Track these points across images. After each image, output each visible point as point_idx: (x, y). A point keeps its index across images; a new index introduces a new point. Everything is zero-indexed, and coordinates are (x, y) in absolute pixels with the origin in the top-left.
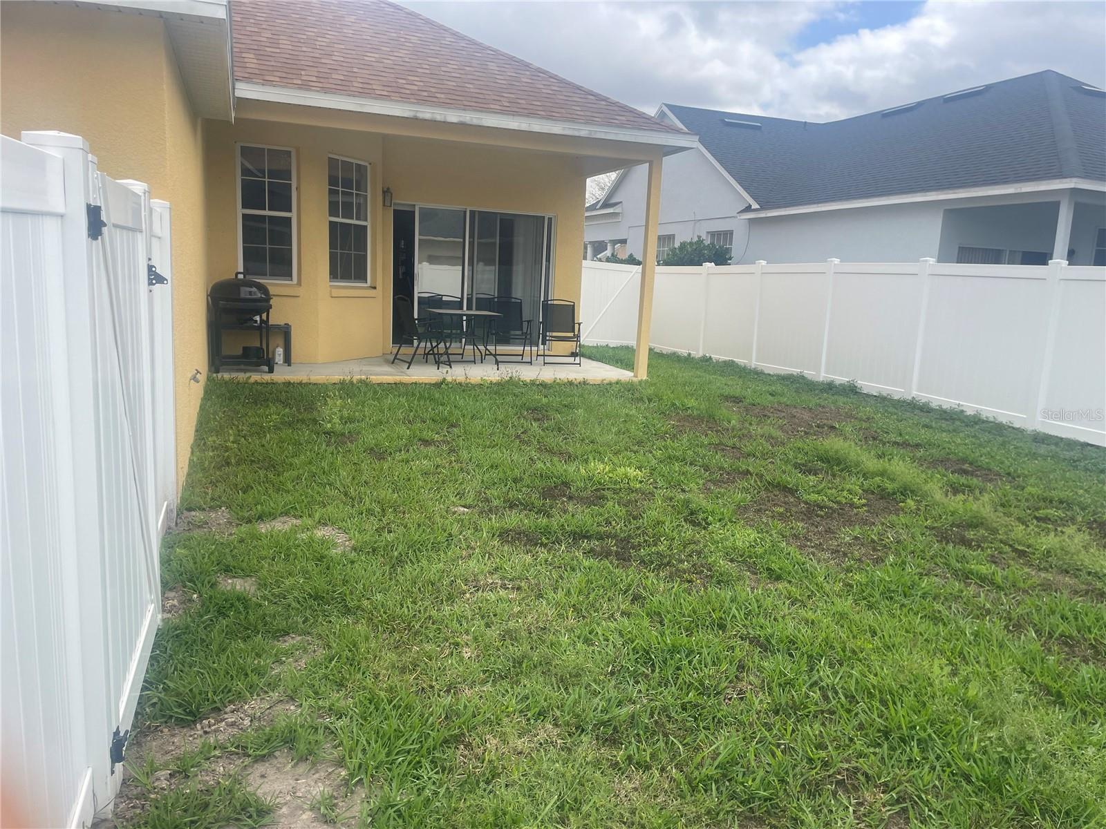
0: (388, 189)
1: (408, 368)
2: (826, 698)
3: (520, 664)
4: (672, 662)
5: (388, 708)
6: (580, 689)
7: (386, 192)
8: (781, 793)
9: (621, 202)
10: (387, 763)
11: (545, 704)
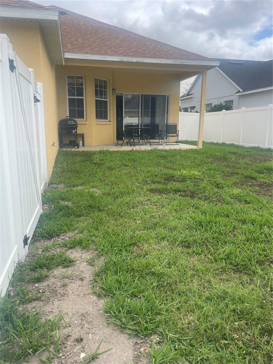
0: (114, 88)
1: (121, 147)
2: (266, 237)
3: (156, 225)
4: (209, 225)
5: (112, 235)
6: (176, 232)
7: (113, 89)
8: (249, 264)
9: (193, 94)
10: (111, 249)
11: (164, 236)
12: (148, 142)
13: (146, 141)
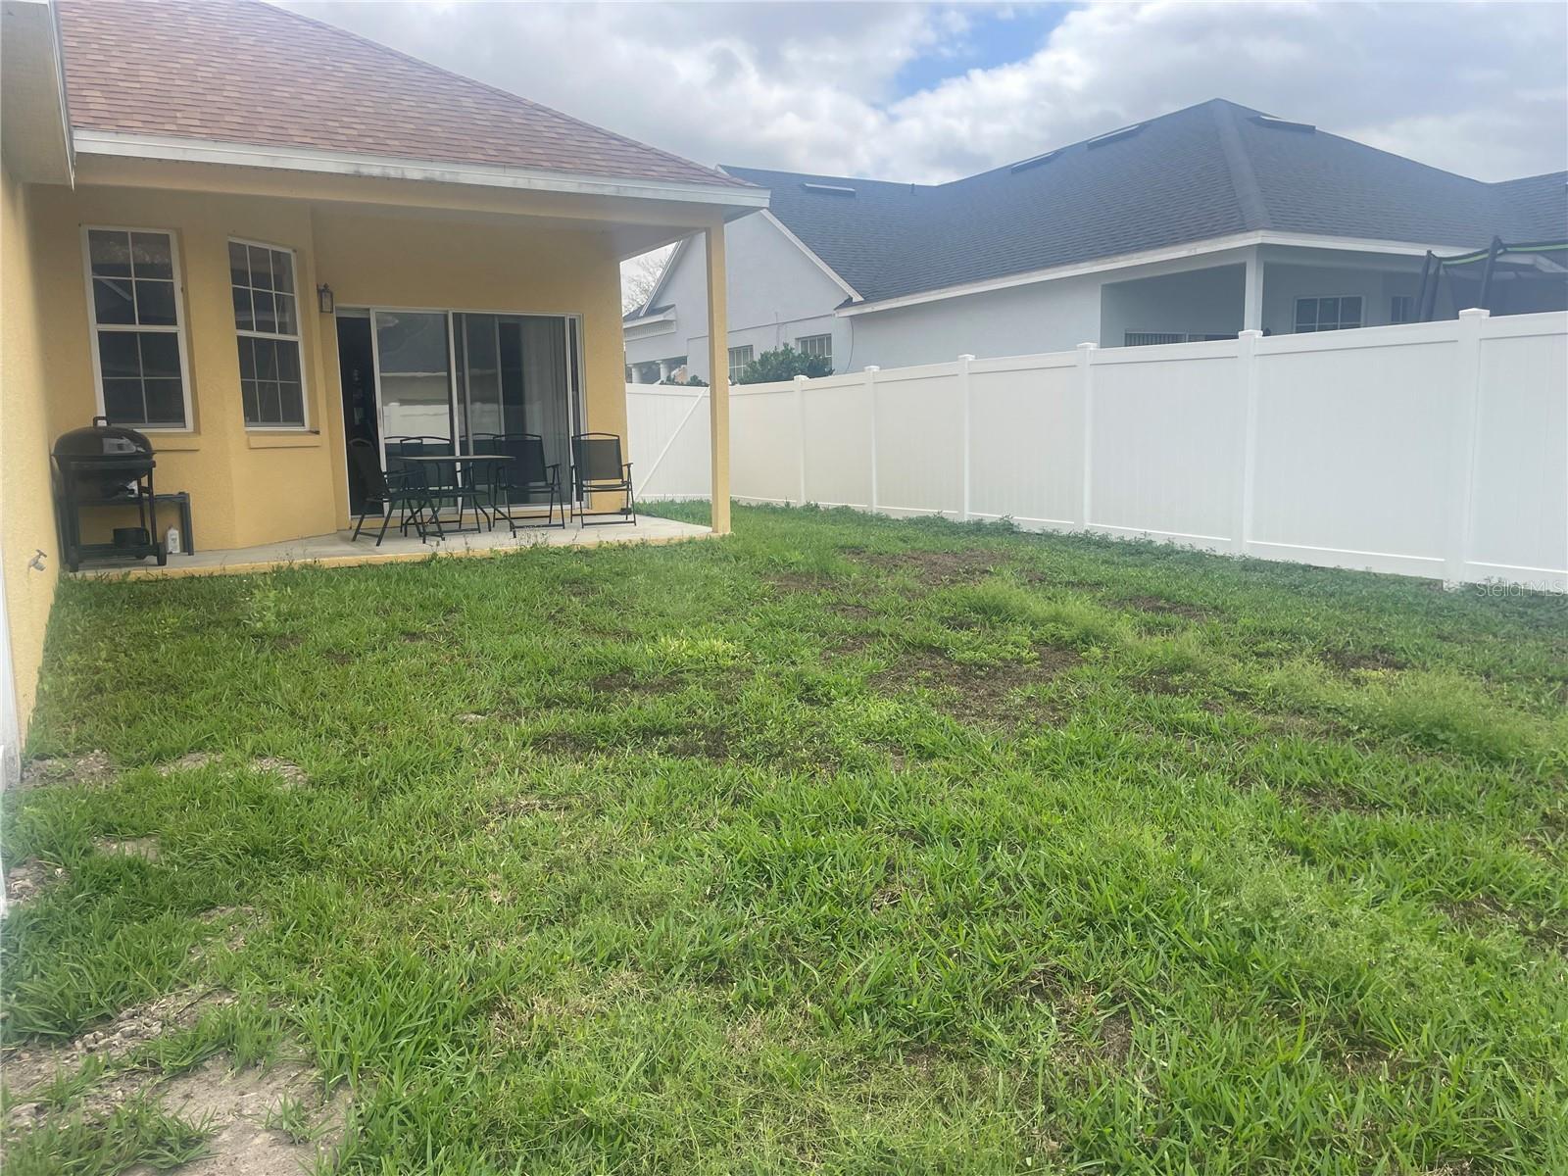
0: (326, 286)
1: (378, 545)
2: (1008, 890)
3: (577, 900)
4: (796, 871)
6: (667, 919)
7: (323, 291)
8: (959, 1013)
9: (673, 306)
10: (382, 1050)
11: (618, 945)
12: (498, 515)
13: (490, 511)
